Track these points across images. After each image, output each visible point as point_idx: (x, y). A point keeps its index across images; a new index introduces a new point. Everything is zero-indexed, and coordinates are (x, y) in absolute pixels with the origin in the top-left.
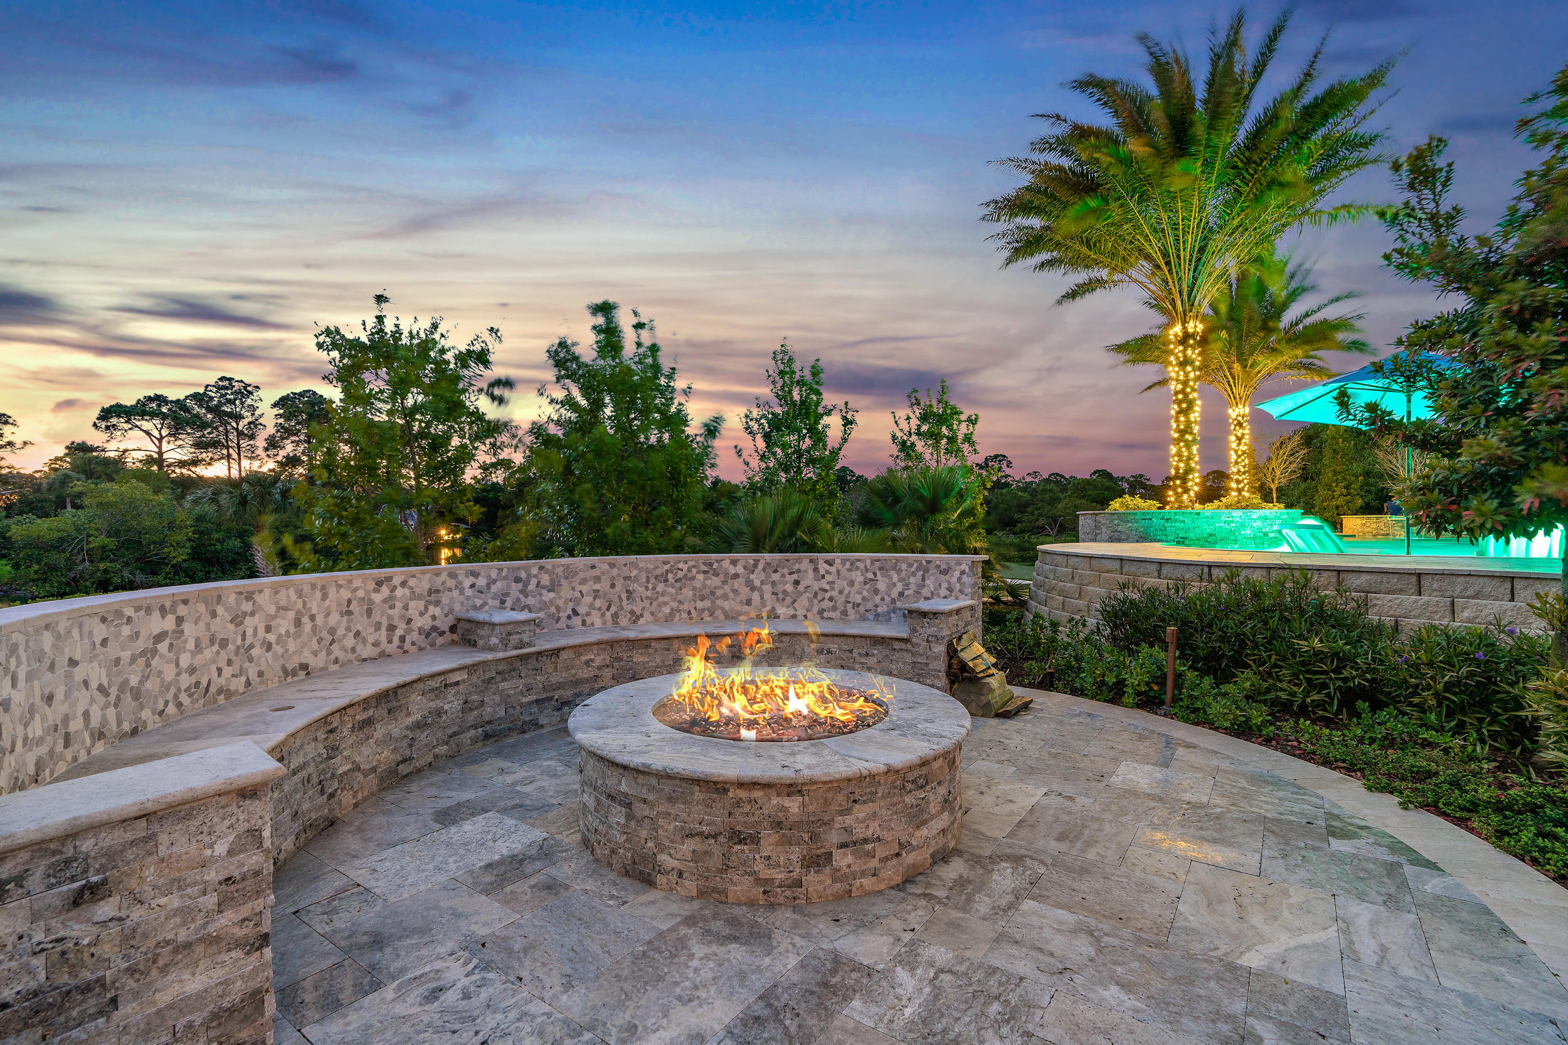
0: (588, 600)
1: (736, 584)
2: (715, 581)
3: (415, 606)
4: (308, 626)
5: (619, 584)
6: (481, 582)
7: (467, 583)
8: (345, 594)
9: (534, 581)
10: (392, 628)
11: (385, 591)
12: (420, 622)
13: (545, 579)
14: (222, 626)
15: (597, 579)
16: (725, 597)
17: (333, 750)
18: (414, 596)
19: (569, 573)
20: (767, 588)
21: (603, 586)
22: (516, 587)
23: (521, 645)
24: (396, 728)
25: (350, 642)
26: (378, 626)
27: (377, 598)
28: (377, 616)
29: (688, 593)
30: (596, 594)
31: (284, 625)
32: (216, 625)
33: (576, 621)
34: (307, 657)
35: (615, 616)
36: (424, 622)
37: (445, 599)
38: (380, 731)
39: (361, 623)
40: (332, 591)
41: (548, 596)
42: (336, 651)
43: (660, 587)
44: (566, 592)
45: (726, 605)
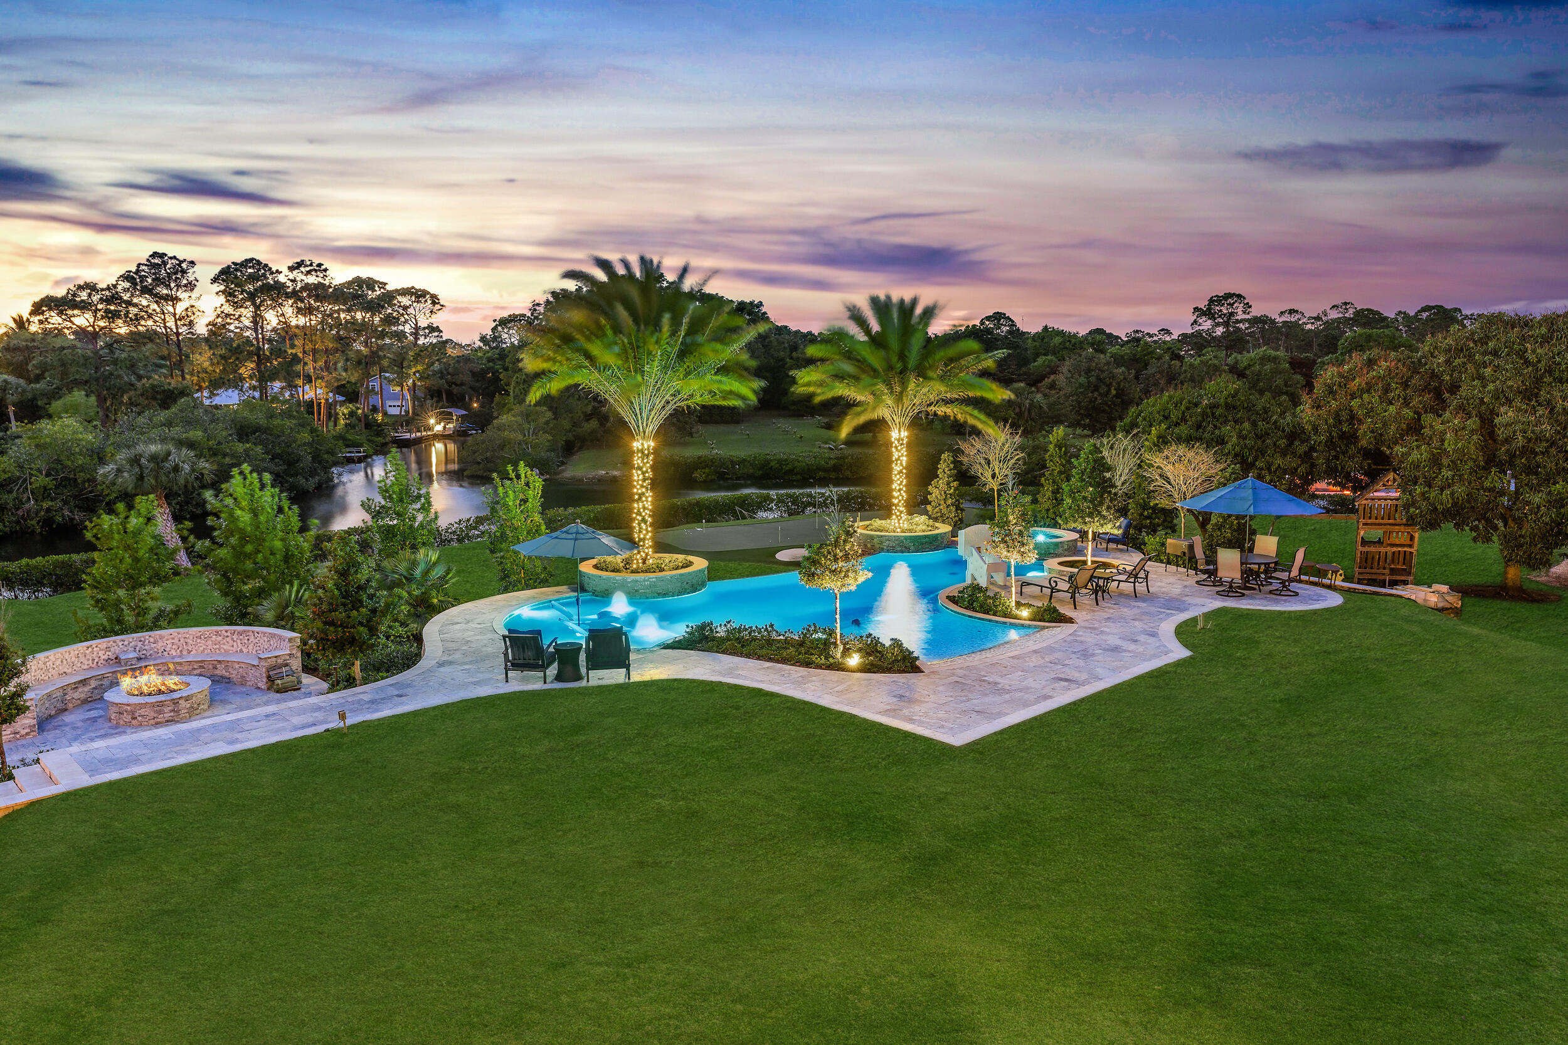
0: (170, 646)
1: (228, 639)
2: (220, 638)
3: (101, 653)
4: (65, 662)
5: (182, 640)
6: (126, 643)
7: (120, 644)
8: (77, 652)
9: (147, 641)
10: (93, 660)
11: (90, 649)
12: (103, 657)
13: (152, 640)
14: (41, 665)
15: (173, 639)
16: (224, 644)
17: (65, 694)
18: (100, 650)
19: (161, 637)
20: (239, 641)
21: (176, 641)
22: (140, 644)
23: (132, 665)
24: (86, 689)
25: (79, 665)
26: (88, 660)
27: (87, 652)
28: (88, 657)
29: (209, 642)
30: (173, 644)
31: (58, 663)
32: (39, 666)
33: (165, 653)
34: (66, 670)
35: (181, 651)
36: (106, 657)
37: (112, 649)
38: (80, 690)
39: (82, 659)
40: (72, 652)
41: (153, 646)
42: (75, 667)
43: (199, 641)
44: (160, 644)
45: (225, 647)
